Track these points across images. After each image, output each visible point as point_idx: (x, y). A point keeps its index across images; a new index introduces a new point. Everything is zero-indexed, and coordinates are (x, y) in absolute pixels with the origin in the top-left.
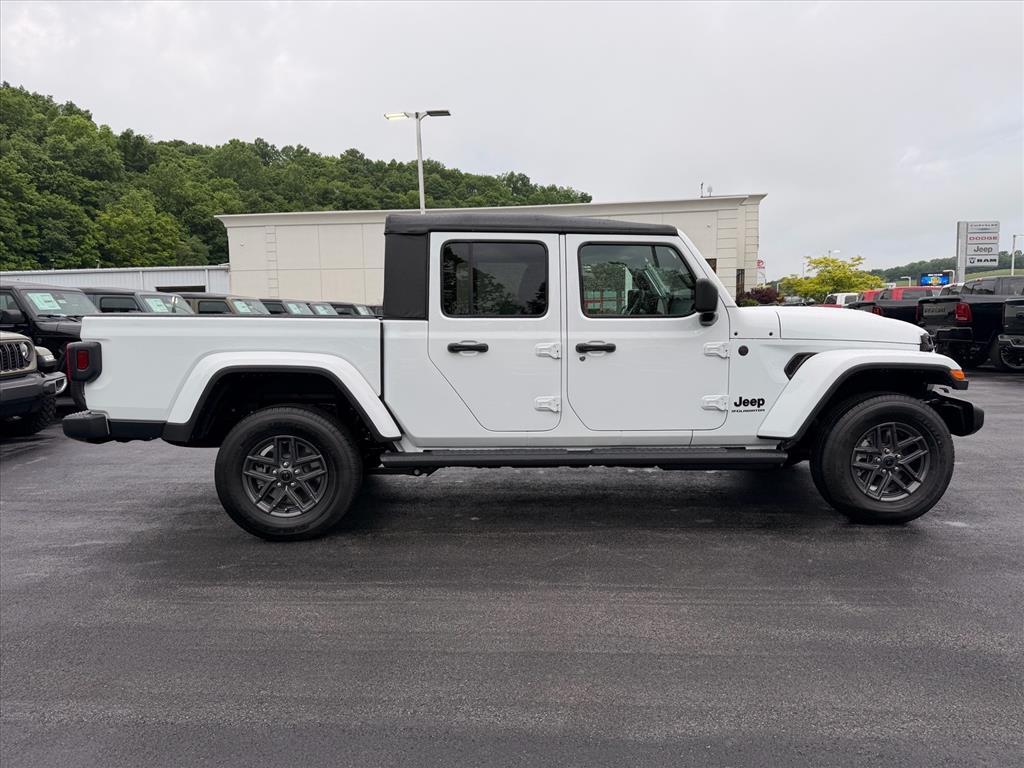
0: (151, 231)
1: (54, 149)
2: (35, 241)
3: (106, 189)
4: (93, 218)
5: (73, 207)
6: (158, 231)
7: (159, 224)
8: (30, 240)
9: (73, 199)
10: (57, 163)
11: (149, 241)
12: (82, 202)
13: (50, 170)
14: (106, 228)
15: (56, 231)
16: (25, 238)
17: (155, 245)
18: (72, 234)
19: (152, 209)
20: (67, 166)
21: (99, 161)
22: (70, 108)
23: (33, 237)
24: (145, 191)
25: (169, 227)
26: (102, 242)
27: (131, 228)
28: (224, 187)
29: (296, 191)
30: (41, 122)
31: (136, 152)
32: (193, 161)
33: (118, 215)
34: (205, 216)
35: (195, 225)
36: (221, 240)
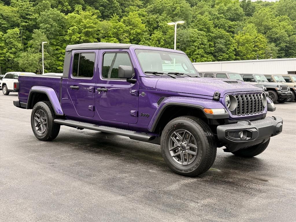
1: (219, 10)
3: (237, 25)
4: (233, 37)
5: (227, 34)
6: (258, 42)
7: (258, 39)
9: (225, 30)
10: (221, 15)
12: (228, 31)
14: (238, 42)
15: (221, 44)
18: (226, 45)
19: (256, 32)
20: (224, 17)
23: (212, 47)
24: (252, 24)
25: (262, 40)
26: (236, 48)
27: (248, 41)
33: (243, 36)
34: (276, 34)
35: (271, 38)
36: (283, 45)
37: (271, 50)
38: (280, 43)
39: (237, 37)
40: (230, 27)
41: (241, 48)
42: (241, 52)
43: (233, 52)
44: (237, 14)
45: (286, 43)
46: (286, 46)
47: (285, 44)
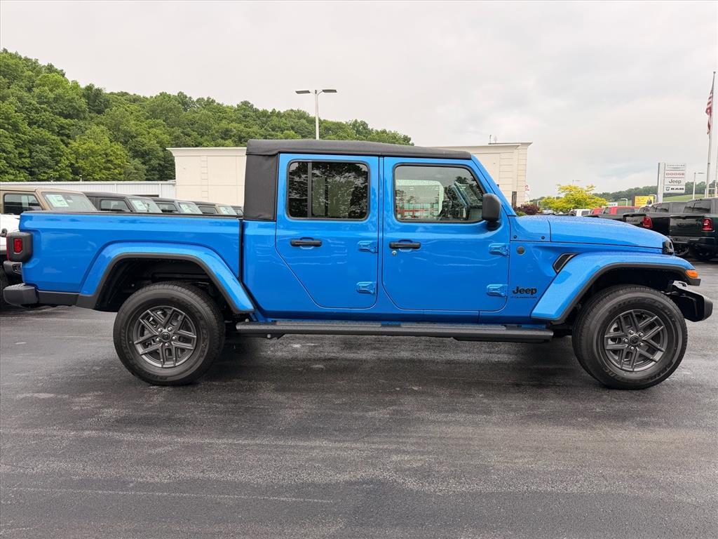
0: (106, 154)
1: (39, 97)
2: (27, 160)
3: (76, 126)
4: (66, 145)
5: (53, 137)
6: (111, 155)
7: (112, 151)
8: (23, 159)
9: (53, 132)
10: (42, 106)
11: (105, 163)
12: (59, 134)
13: (37, 111)
14: (76, 152)
15: (42, 154)
16: (20, 158)
17: (109, 165)
18: (53, 156)
19: (107, 139)
20: (49, 109)
21: (71, 106)
22: (50, 68)
23: (25, 158)
24: (103, 127)
25: (119, 153)
26: (72, 162)
27: (93, 153)
28: (156, 126)
29: (206, 129)
30: (30, 77)
31: (96, 101)
32: (134, 107)
33: (84, 143)
34: (143, 146)
35: (137, 152)
36: (154, 162)
37: (136, 169)
38: (150, 159)
39: (74, 144)
40: (62, 127)
41: (81, 163)
42: (84, 170)
43: (67, 168)
44: (74, 108)
45: (160, 160)
46: (159, 164)
47: (158, 162)
